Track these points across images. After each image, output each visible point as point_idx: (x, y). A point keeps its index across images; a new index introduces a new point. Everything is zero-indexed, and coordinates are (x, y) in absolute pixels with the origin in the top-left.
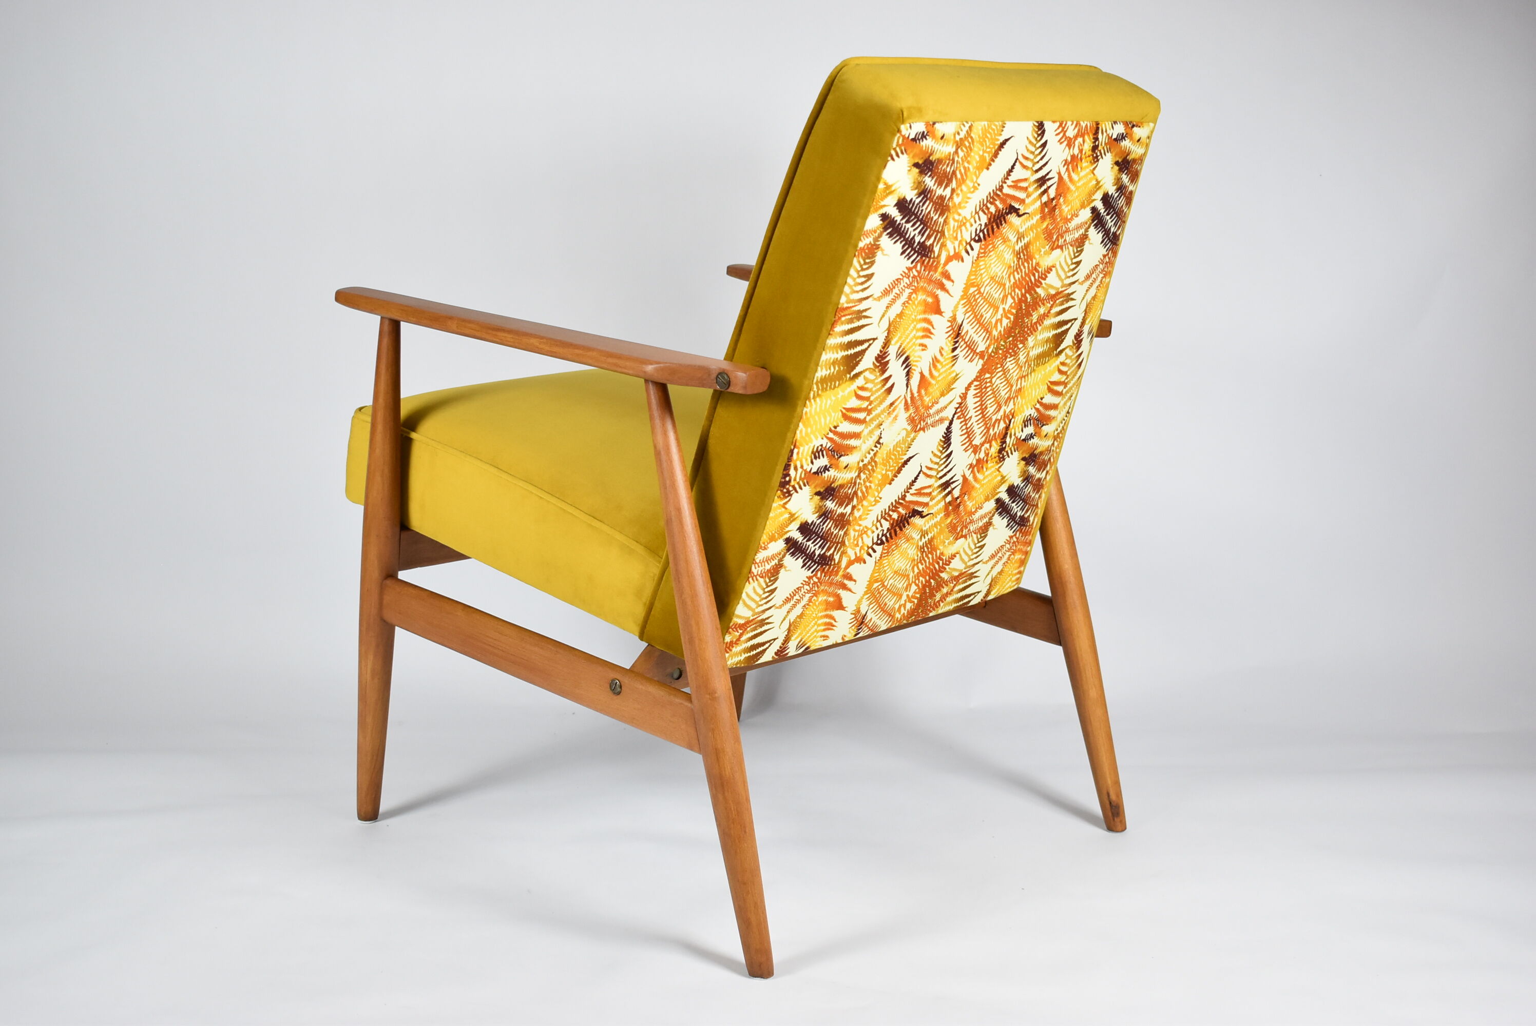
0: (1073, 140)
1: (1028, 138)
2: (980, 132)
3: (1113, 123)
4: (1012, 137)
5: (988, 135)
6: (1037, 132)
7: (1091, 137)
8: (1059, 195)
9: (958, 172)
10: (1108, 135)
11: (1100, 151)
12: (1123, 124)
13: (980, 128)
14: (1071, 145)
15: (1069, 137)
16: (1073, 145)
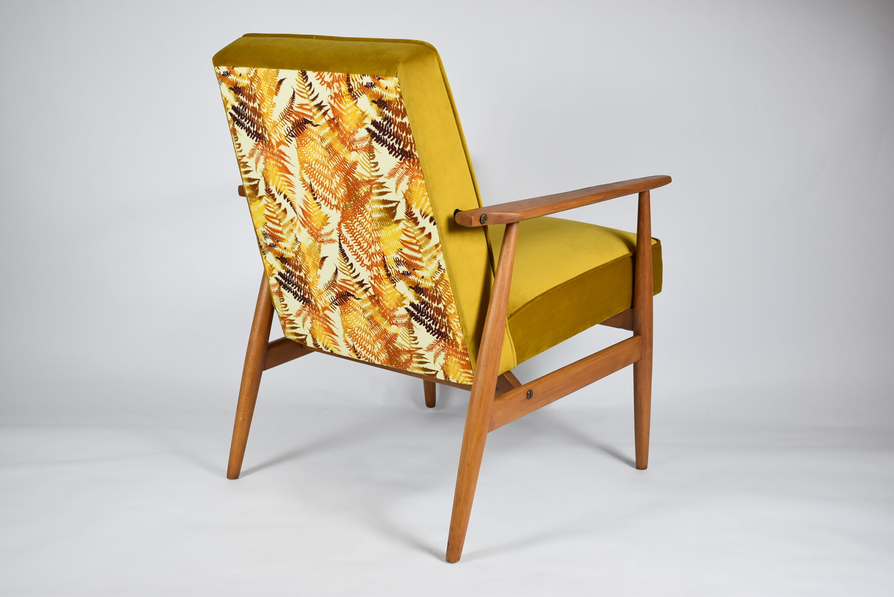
0: (331, 83)
1: (296, 80)
2: (263, 74)
3: (362, 75)
4: (285, 78)
5: (269, 76)
6: (302, 77)
7: (345, 83)
8: (337, 117)
9: (257, 95)
10: (359, 83)
11: (356, 93)
12: (370, 77)
13: (262, 72)
14: (331, 87)
15: (327, 82)
16: (332, 87)
